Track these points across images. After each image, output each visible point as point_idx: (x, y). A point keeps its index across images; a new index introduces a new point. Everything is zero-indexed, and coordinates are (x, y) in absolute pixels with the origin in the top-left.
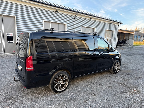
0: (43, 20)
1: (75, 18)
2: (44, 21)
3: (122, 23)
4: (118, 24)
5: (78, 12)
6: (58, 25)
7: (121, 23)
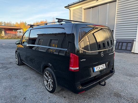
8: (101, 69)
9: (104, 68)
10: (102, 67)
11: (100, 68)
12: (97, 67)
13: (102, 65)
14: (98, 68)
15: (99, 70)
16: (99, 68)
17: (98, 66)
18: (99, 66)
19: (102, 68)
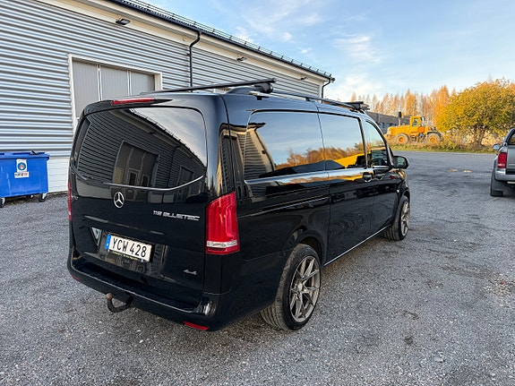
0: (70, 56)
1: (188, 55)
2: (74, 60)
3: (333, 79)
4: (320, 81)
5: (203, 34)
6: (129, 76)
7: (330, 79)
8: (128, 252)
9: (140, 257)
10: (136, 249)
11: (128, 249)
12: (119, 239)
13: (136, 243)
14: (121, 246)
15: (121, 251)
16: (125, 247)
17: (123, 240)
18: (126, 241)
19: (134, 255)
